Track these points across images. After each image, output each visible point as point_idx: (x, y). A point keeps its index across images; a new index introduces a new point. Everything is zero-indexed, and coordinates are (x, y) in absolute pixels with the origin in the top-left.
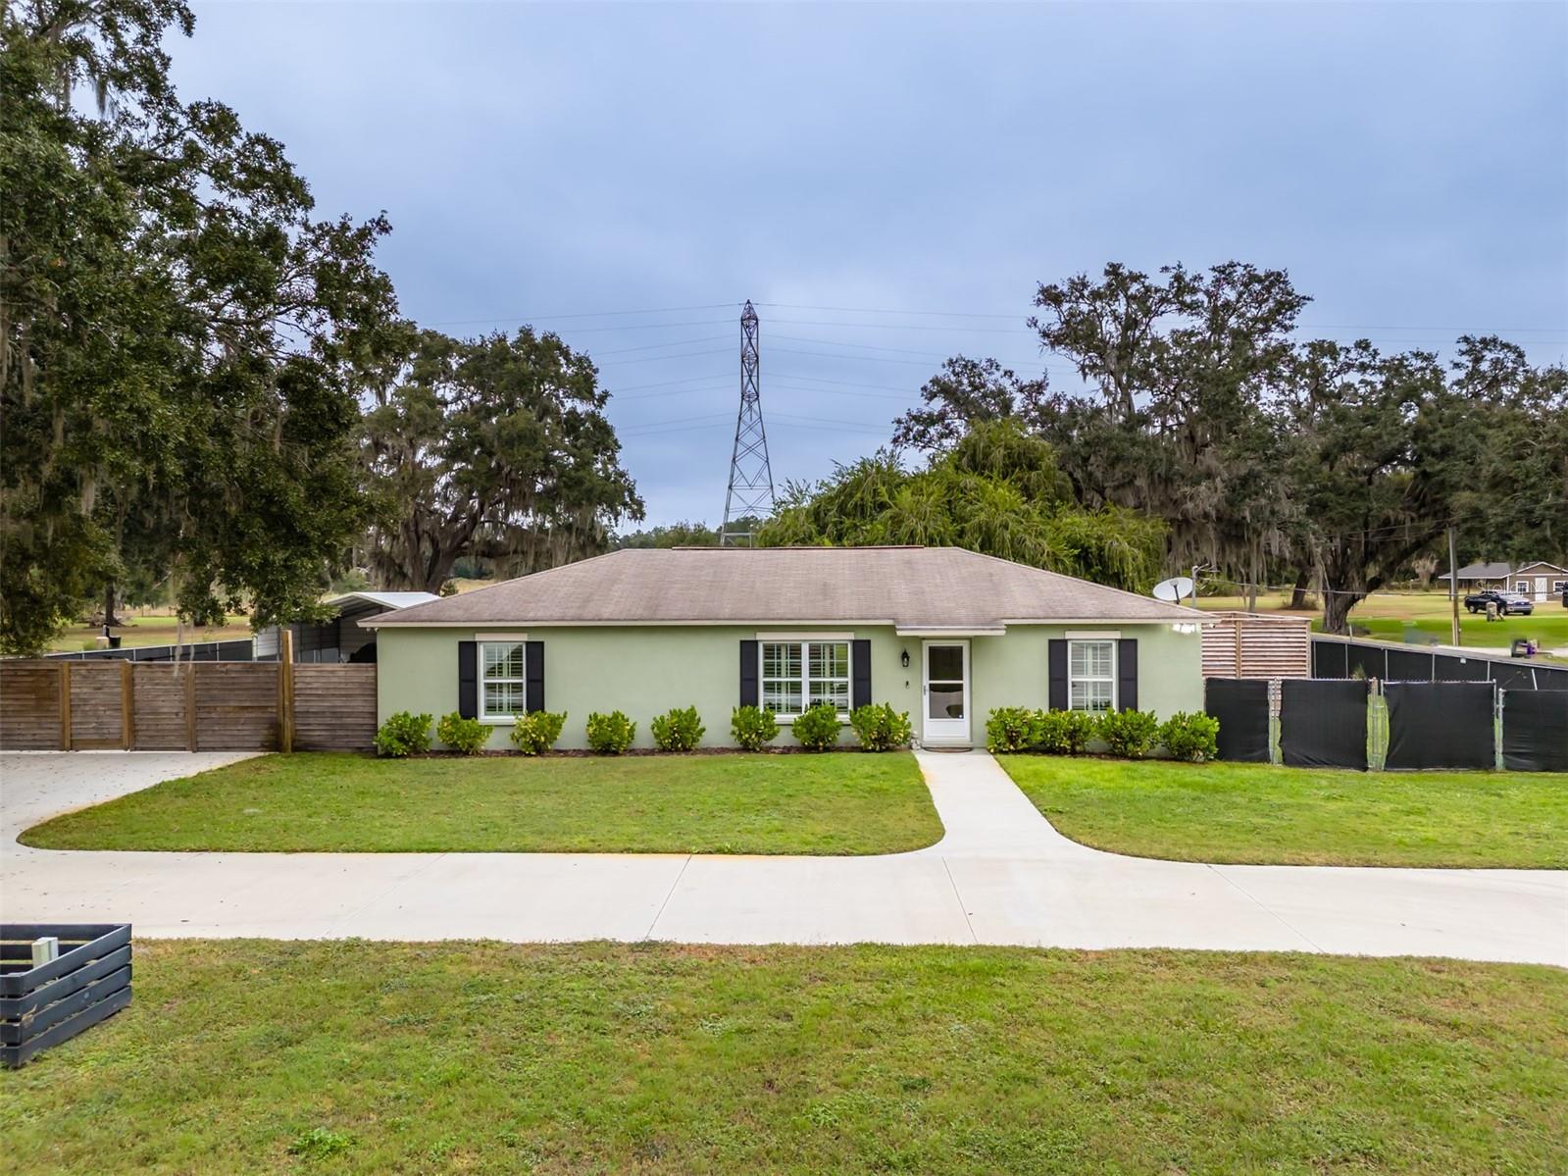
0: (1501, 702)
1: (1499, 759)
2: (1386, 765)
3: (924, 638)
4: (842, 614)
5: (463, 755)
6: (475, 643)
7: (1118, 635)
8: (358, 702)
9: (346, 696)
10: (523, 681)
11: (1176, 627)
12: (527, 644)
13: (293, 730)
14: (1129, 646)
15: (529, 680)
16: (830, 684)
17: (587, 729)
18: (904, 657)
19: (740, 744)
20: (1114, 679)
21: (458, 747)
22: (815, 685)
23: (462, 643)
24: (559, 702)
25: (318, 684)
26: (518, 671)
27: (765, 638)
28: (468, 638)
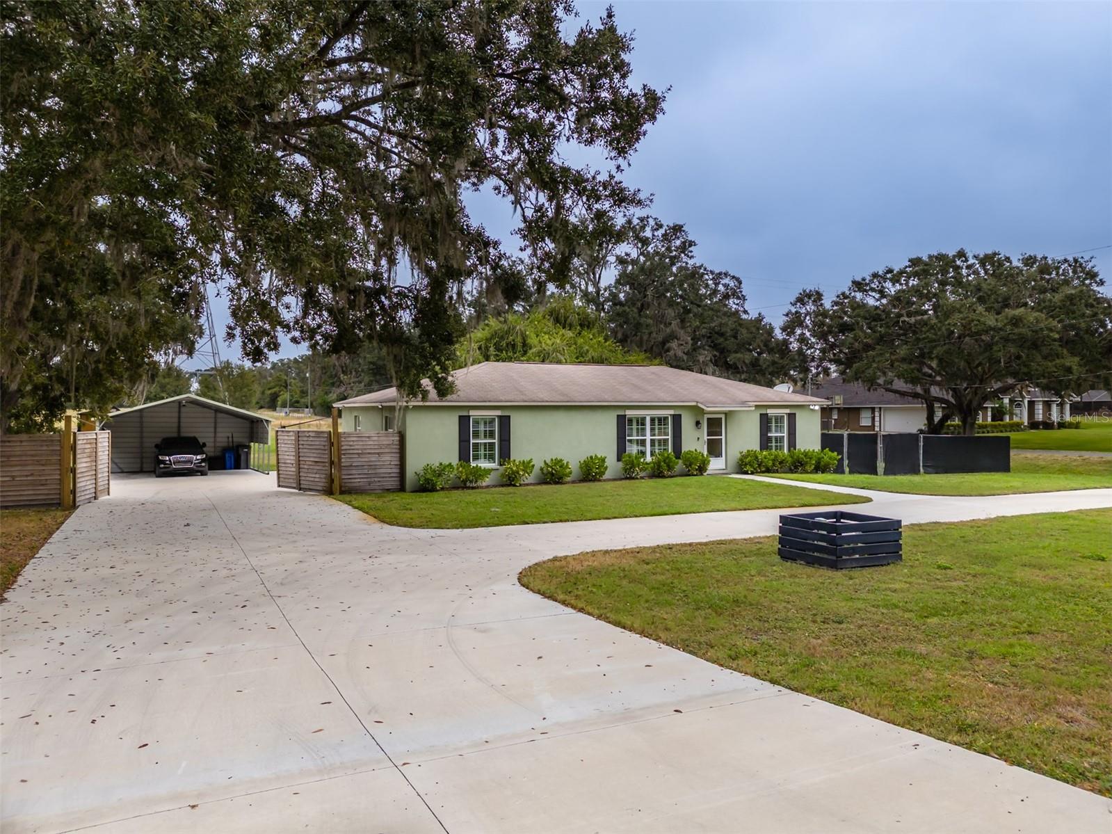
1: (921, 469)
2: (884, 472)
3: (705, 413)
4: (668, 399)
5: (473, 488)
6: (469, 417)
7: (788, 411)
8: (387, 458)
9: (378, 454)
10: (496, 441)
11: (811, 407)
12: (500, 417)
13: (340, 479)
14: (792, 417)
15: (501, 440)
16: (660, 441)
17: (542, 469)
18: (698, 423)
19: (629, 474)
20: (785, 435)
21: (468, 484)
22: (653, 442)
23: (460, 417)
24: (519, 453)
25: (358, 446)
26: (492, 435)
27: (630, 413)
28: (465, 413)
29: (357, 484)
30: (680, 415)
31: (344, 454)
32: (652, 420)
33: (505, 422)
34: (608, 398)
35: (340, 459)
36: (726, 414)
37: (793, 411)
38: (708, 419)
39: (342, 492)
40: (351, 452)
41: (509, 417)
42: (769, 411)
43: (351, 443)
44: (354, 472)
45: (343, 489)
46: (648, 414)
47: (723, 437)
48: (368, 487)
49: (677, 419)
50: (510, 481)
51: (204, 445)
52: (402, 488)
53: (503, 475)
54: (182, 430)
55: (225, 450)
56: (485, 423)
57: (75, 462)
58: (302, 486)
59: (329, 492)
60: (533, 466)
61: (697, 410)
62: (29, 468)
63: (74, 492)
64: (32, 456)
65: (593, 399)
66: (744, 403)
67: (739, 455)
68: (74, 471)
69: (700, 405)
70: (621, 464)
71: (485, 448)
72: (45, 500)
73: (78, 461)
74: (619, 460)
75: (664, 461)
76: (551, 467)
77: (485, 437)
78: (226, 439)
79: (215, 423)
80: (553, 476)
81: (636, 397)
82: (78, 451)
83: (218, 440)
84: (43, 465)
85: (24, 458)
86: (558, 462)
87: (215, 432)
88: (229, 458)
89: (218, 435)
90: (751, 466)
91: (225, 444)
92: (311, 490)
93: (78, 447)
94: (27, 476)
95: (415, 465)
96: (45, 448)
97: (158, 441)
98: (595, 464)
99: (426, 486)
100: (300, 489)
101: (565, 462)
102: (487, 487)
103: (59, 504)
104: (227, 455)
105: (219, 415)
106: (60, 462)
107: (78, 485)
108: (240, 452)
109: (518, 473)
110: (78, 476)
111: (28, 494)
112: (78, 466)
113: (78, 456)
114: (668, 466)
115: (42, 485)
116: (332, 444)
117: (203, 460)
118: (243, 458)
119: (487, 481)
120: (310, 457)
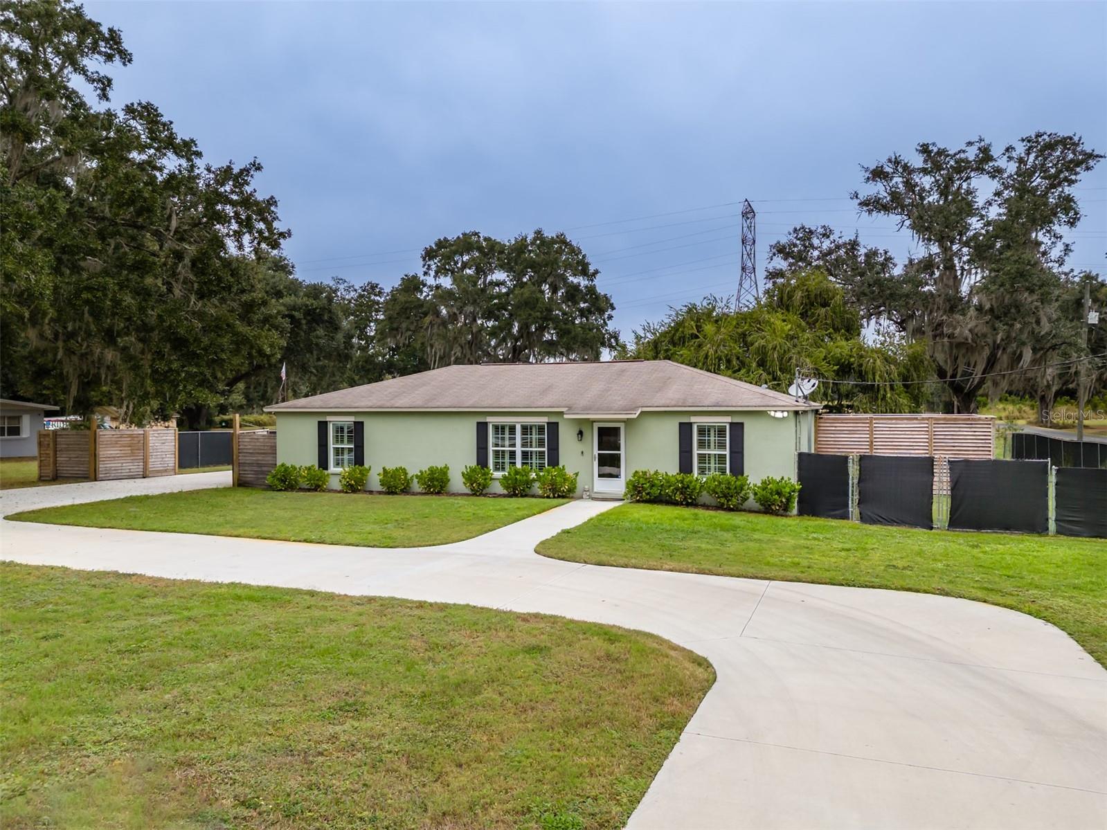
0: (1054, 477)
1: (1052, 525)
2: (949, 526)
3: (593, 421)
6: (327, 422)
7: (731, 419)
9: (264, 454)
10: (353, 446)
11: (771, 414)
12: (355, 423)
13: (238, 473)
14: (738, 428)
15: (356, 446)
16: (534, 452)
17: (380, 478)
18: (582, 435)
20: (727, 453)
22: (524, 453)
23: (319, 422)
24: (372, 460)
25: (250, 446)
27: (495, 420)
28: (323, 420)
29: (249, 479)
30: (558, 423)
31: (241, 453)
32: (524, 428)
33: (359, 426)
35: (237, 457)
36: (625, 422)
37: (737, 420)
38: (599, 428)
39: (239, 485)
40: (245, 451)
41: (362, 423)
42: (695, 420)
43: (247, 444)
44: (247, 468)
45: (240, 482)
47: (622, 452)
48: (256, 483)
49: (553, 427)
62: (76, 453)
63: (95, 470)
64: (78, 444)
65: (446, 405)
72: (82, 474)
73: (101, 449)
82: (101, 443)
84: (82, 451)
85: (74, 446)
93: (102, 440)
94: (76, 458)
96: (83, 440)
103: (88, 478)
106: (89, 450)
107: (101, 466)
110: (101, 459)
111: (76, 470)
113: (101, 446)
115: (82, 464)
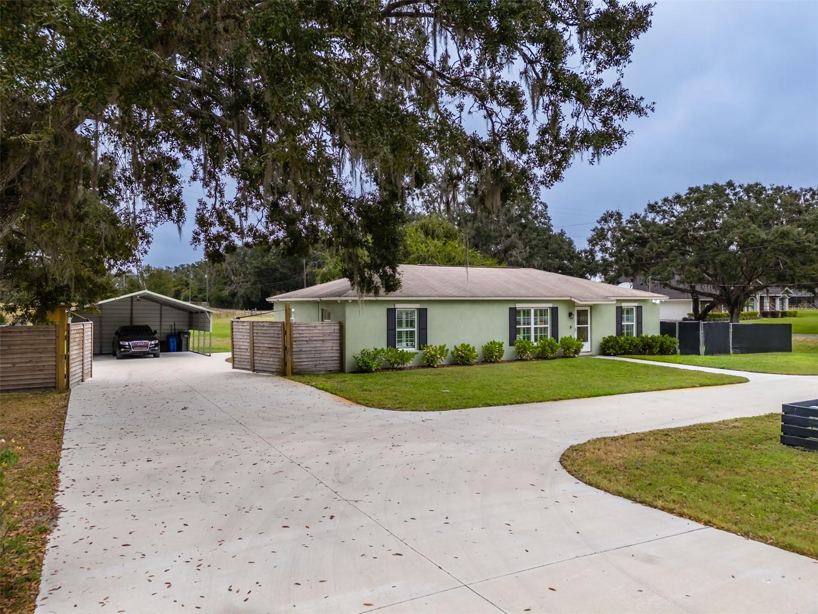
2: (705, 353)
3: (577, 306)
4: (548, 295)
5: (400, 369)
6: (395, 309)
7: (636, 304)
8: (329, 344)
9: (322, 340)
10: (415, 329)
11: (654, 301)
12: (419, 310)
13: (292, 362)
14: (639, 309)
15: (420, 329)
16: (541, 328)
17: (452, 353)
18: (570, 314)
19: (520, 357)
20: (634, 323)
21: (396, 366)
22: (536, 329)
23: (388, 310)
24: (435, 340)
25: (306, 334)
26: (411, 324)
27: (519, 306)
28: (391, 307)
29: (306, 367)
30: (557, 308)
31: (295, 341)
32: (535, 312)
33: (423, 313)
34: (502, 294)
35: (291, 345)
36: (591, 307)
37: (640, 305)
38: (578, 311)
39: (294, 374)
40: (301, 339)
41: (426, 310)
42: (624, 305)
43: (301, 332)
44: (303, 356)
45: (294, 371)
46: (532, 307)
47: (589, 326)
48: (315, 369)
49: (555, 311)
50: (429, 363)
51: (156, 332)
52: (341, 370)
53: (423, 358)
54: (134, 319)
55: (169, 336)
56: (407, 314)
57: (68, 350)
58: (256, 368)
59: (282, 373)
60: (448, 350)
61: (570, 303)
62: (29, 355)
63: (67, 376)
64: (32, 345)
65: (491, 295)
66: (606, 298)
67: (601, 341)
68: (67, 357)
69: (573, 299)
70: (513, 348)
71: (407, 335)
72: (42, 383)
73: (71, 349)
74: (511, 345)
75: (549, 346)
76: (461, 351)
77: (407, 326)
78: (169, 327)
79: (161, 314)
80: (462, 358)
81: (522, 293)
82: (71, 340)
83: (163, 327)
84: (40, 353)
85: (24, 347)
86: (465, 347)
87: (161, 322)
88: (173, 343)
89: (163, 323)
90: (613, 349)
91: (169, 331)
92: (264, 371)
93: (71, 336)
94: (26, 362)
95: (353, 350)
96: (42, 338)
97: (117, 328)
98: (496, 348)
99: (362, 368)
100: (254, 371)
101: (471, 347)
102: (411, 368)
103: (55, 387)
104: (171, 340)
105: (164, 307)
106: (56, 351)
107: (71, 370)
108: (182, 338)
109: (435, 356)
110: (71, 362)
111: (26, 378)
112: (71, 353)
113: (71, 345)
114: (552, 350)
115: (40, 370)
116: (285, 333)
117: (156, 345)
118: (184, 342)
119: (410, 363)
120: (264, 343)
